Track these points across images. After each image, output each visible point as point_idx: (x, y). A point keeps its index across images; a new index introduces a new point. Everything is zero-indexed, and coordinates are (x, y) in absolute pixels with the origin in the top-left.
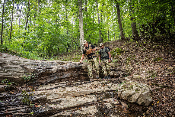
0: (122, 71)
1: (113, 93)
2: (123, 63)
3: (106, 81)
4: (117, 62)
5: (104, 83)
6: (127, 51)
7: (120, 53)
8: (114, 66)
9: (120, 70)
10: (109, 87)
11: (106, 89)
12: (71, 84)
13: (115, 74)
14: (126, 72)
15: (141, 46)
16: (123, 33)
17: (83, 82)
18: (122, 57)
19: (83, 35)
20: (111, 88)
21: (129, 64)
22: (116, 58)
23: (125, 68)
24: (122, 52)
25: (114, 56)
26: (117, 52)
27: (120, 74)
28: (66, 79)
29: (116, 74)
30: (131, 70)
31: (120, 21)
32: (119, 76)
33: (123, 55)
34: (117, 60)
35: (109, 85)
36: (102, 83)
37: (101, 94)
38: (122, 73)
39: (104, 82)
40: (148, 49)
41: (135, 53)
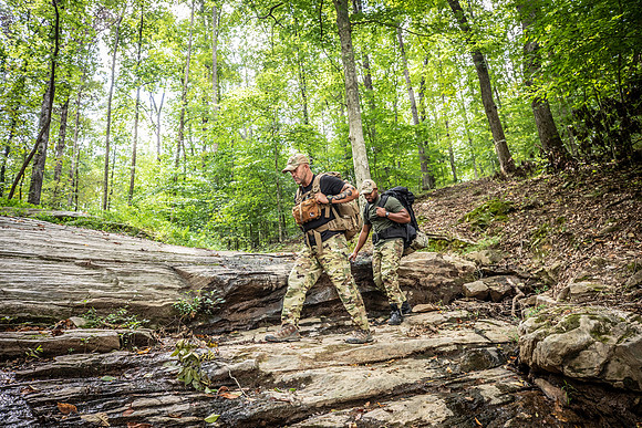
0: (521, 277)
1: (498, 351)
2: (519, 249)
3: (465, 313)
4: (497, 246)
5: (458, 319)
6: (531, 207)
7: (506, 213)
8: (486, 260)
9: (511, 273)
10: (480, 333)
11: (470, 336)
12: (338, 326)
13: (494, 288)
14: (537, 280)
15: (581, 186)
16: (505, 151)
17: (381, 320)
18: (512, 227)
19: (365, 163)
20: (488, 334)
21: (544, 251)
22: (492, 234)
23: (532, 264)
24: (513, 210)
25: (482, 226)
26: (495, 213)
27: (513, 288)
28: (320, 309)
29: (499, 288)
30: (555, 271)
31: (491, 108)
32: (511, 293)
33: (515, 220)
34: (497, 239)
35: (479, 325)
36: (451, 320)
37: (452, 354)
38: (522, 285)
39: (456, 314)
40: (610, 191)
41: (562, 209)
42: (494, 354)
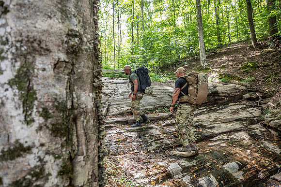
10: (251, 113)
12: (211, 110)
17: (221, 107)
20: (253, 114)
38: (261, 95)
42: (256, 120)
